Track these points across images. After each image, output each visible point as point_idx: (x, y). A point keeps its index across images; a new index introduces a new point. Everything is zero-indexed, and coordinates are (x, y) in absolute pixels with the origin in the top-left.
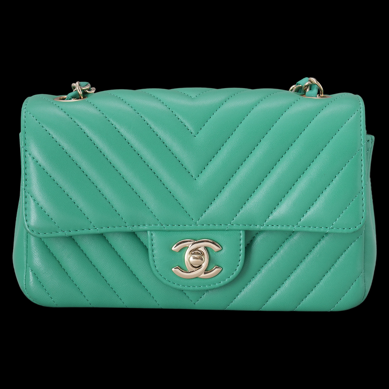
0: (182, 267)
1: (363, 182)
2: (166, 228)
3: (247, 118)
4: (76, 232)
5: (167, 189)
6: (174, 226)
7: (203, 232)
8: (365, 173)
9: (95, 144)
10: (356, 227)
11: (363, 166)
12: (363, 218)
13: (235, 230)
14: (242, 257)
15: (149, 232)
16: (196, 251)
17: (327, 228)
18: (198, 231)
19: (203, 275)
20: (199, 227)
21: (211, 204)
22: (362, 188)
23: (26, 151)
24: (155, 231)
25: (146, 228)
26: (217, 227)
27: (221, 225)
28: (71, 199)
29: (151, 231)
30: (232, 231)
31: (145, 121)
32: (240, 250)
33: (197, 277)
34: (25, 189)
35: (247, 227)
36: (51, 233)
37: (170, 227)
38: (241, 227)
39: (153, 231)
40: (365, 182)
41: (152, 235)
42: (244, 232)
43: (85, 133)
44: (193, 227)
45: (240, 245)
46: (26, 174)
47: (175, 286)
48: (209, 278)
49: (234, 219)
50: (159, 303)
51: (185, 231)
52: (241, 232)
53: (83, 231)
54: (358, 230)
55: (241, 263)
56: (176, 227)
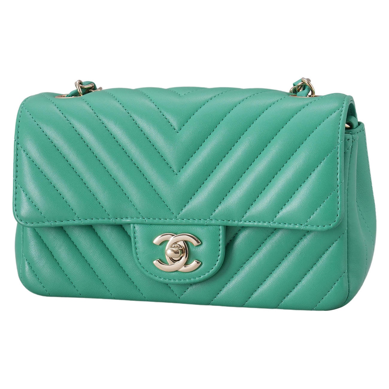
0: (163, 260)
1: (338, 180)
2: (147, 221)
3: (228, 116)
4: (62, 222)
5: (150, 183)
6: (155, 220)
7: (184, 226)
8: (341, 172)
9: (83, 138)
10: (330, 225)
11: (339, 164)
12: (338, 216)
13: (214, 225)
14: (221, 253)
15: (132, 225)
16: (176, 245)
17: (302, 225)
18: (179, 226)
19: (183, 269)
20: (179, 221)
21: (191, 198)
22: (338, 186)
23: (18, 144)
24: (137, 224)
25: (128, 220)
26: (196, 222)
27: (200, 220)
28: (57, 190)
29: (134, 224)
30: (211, 226)
31: (131, 117)
32: (220, 245)
33: (177, 271)
34: (16, 180)
35: (226, 223)
36: (38, 223)
37: (151, 221)
38: (219, 222)
39: (136, 224)
40: (340, 180)
41: (135, 228)
42: (223, 227)
43: (74, 128)
44: (173, 221)
45: (220, 240)
46: (17, 166)
47: (157, 278)
48: (189, 272)
49: (213, 215)
50: (145, 296)
51: (167, 225)
52: (221, 227)
53: (68, 221)
54: (332, 228)
55: (220, 258)
56: (157, 221)
